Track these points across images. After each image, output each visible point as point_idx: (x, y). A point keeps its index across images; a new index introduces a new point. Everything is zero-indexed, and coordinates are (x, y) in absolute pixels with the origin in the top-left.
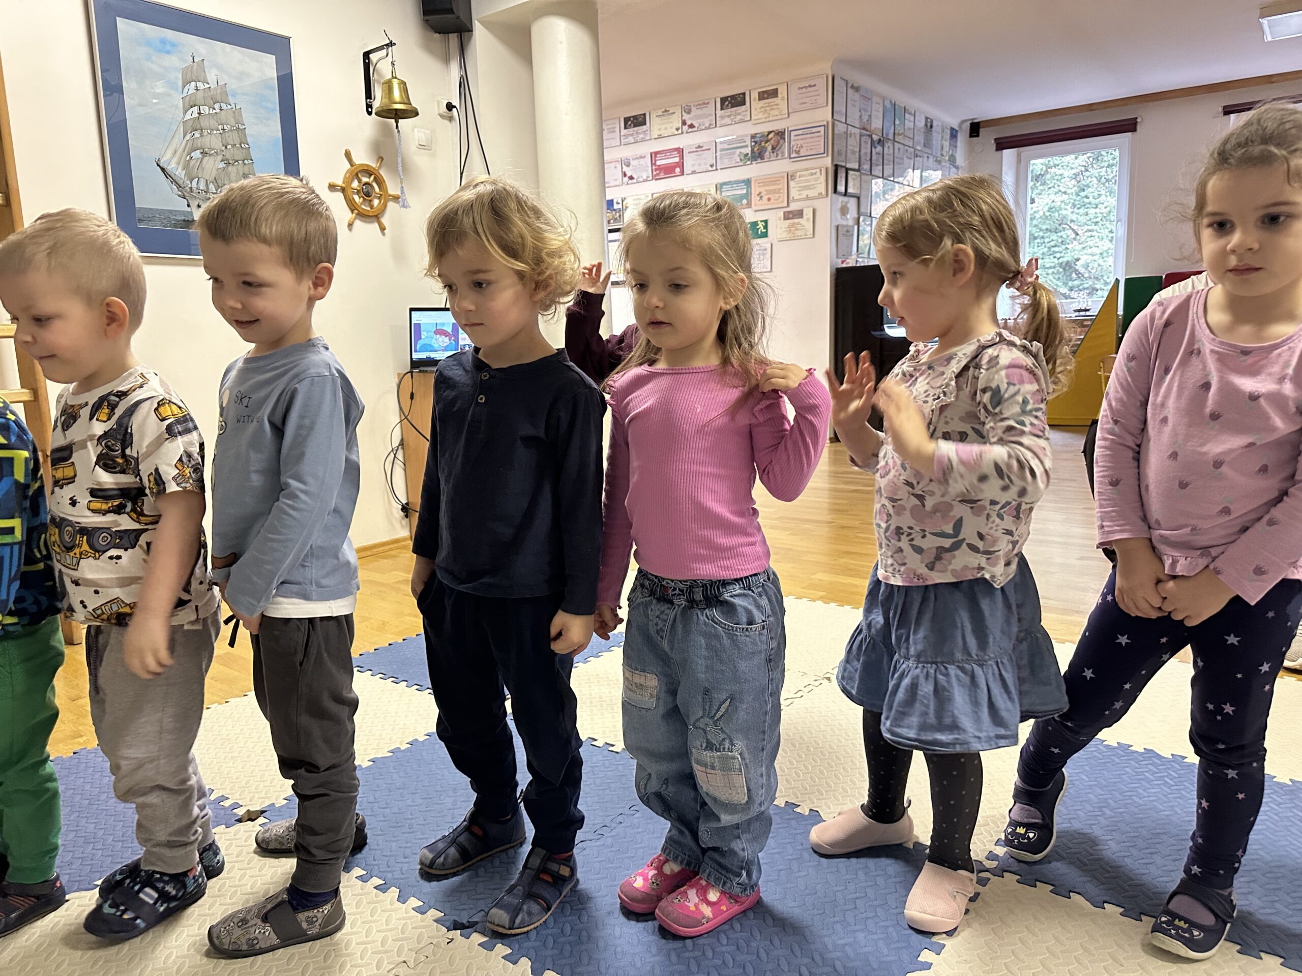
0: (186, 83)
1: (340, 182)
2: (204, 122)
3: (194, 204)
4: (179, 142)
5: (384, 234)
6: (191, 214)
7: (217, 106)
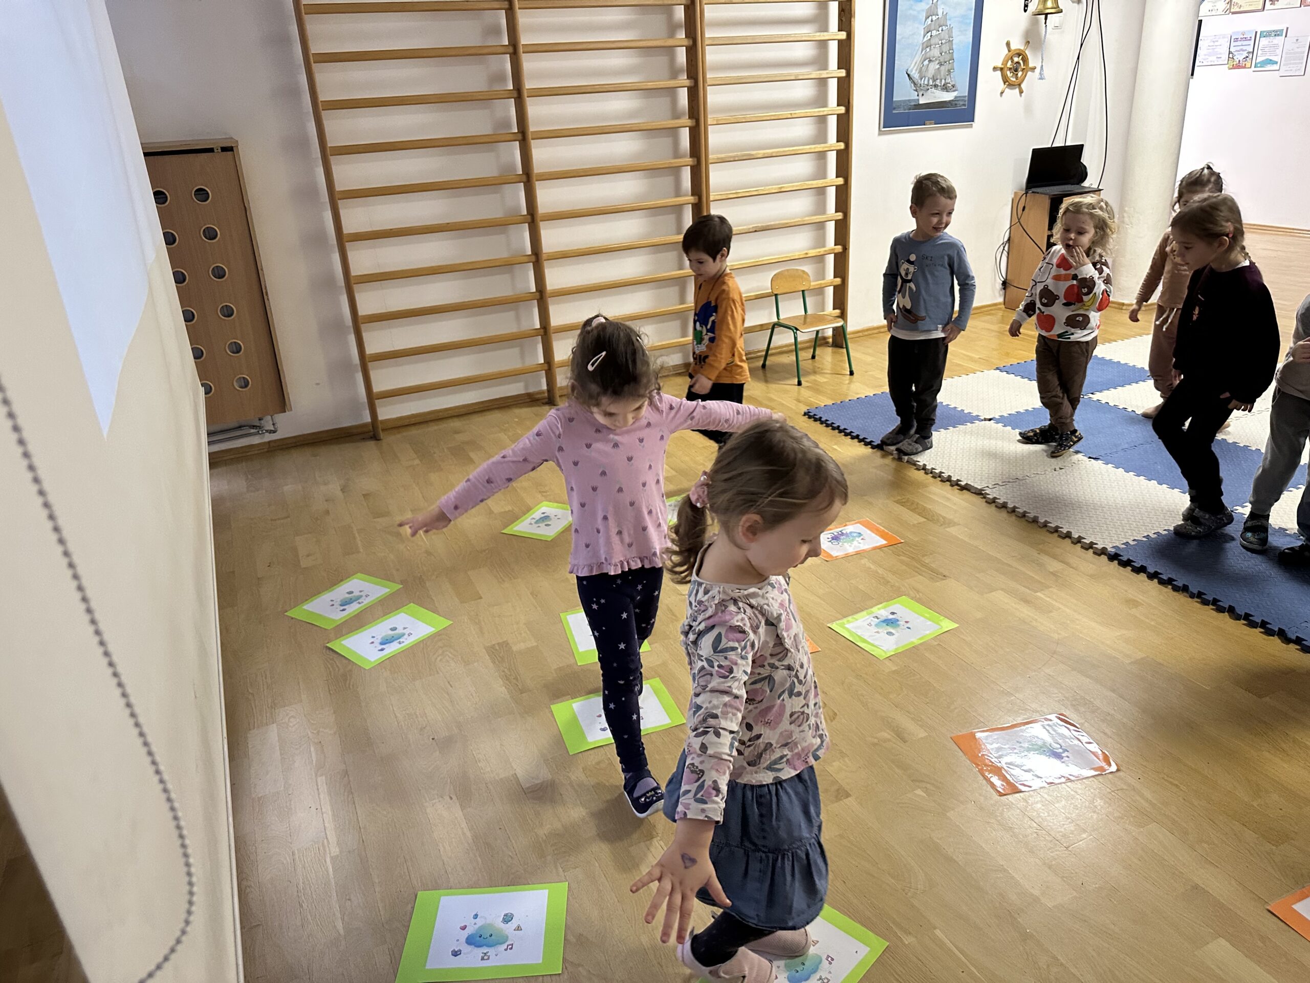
0: (927, 18)
1: (1000, 65)
2: (933, 41)
3: (920, 94)
4: (918, 58)
5: (1021, 96)
6: (918, 100)
7: (940, 29)
